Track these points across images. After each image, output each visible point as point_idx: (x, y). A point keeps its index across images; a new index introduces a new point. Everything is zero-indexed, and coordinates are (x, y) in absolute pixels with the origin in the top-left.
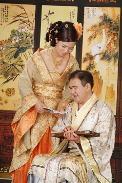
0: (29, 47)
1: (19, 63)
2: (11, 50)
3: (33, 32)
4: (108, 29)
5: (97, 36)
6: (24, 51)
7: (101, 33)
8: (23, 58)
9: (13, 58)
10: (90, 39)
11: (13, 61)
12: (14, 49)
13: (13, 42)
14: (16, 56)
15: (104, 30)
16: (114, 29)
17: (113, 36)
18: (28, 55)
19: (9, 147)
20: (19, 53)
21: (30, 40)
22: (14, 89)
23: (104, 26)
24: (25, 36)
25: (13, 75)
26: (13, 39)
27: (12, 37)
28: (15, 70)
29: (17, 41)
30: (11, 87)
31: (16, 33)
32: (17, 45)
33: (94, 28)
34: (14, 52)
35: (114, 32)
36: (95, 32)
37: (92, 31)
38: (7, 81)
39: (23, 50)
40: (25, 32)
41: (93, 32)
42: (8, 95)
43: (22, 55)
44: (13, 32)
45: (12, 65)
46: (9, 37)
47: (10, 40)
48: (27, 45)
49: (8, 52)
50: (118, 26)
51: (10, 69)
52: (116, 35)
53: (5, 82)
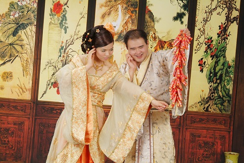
0: (31, 24)
1: (18, 42)
2: (10, 26)
3: (35, 5)
4: (125, 6)
5: (112, 13)
6: (24, 28)
7: (117, 10)
8: (24, 37)
9: (12, 36)
10: (103, 16)
11: (12, 39)
12: (13, 25)
13: (12, 17)
14: (15, 33)
15: (120, 7)
16: (132, 5)
17: (130, 13)
18: (29, 33)
19: (5, 141)
20: (19, 30)
21: (32, 15)
22: (11, 73)
23: (119, 2)
24: (26, 10)
25: (11, 56)
26: (12, 13)
27: (10, 11)
28: (14, 51)
29: (17, 15)
30: (8, 71)
31: (15, 6)
32: (16, 22)
33: (109, 3)
34: (13, 29)
35: (132, 9)
36: (109, 8)
37: (106, 6)
38: (4, 63)
39: (23, 26)
40: (26, 6)
41: (107, 8)
42: (4, 80)
43: (21, 33)
44: (12, 5)
45: (10, 44)
46: (7, 10)
47: (8, 15)
48: (29, 21)
49: (6, 28)
50: (136, 2)
51: (8, 50)
52: (134, 12)
53: (2, 64)
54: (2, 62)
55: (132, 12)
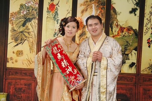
0: (34, 18)
1: (26, 30)
2: (20, 20)
3: (37, 6)
4: (97, 4)
5: (88, 9)
6: (30, 21)
7: (91, 8)
8: (30, 27)
9: (22, 27)
10: (82, 12)
11: (22, 29)
12: (23, 19)
13: (22, 14)
14: (24, 25)
15: (93, 5)
16: (101, 4)
17: (100, 9)
18: (34, 24)
19: (19, 96)
20: (26, 22)
21: (35, 12)
22: (22, 51)
23: (93, 2)
24: (31, 9)
25: (21, 40)
26: (22, 11)
27: (21, 10)
28: (24, 36)
29: (25, 13)
30: (20, 49)
31: (24, 7)
32: (24, 17)
33: (86, 3)
34: (23, 22)
35: (102, 7)
36: (86, 6)
37: (84, 5)
38: (17, 45)
39: (29, 20)
40: (31, 6)
41: (85, 6)
42: (18, 56)
43: (28, 24)
44: (22, 6)
45: (21, 32)
46: (19, 10)
47: (19, 12)
48: (33, 16)
49: (18, 21)
50: (104, 2)
51: (19, 35)
52: (103, 9)
53: (16, 46)
54: (16, 44)
55: (102, 9)
